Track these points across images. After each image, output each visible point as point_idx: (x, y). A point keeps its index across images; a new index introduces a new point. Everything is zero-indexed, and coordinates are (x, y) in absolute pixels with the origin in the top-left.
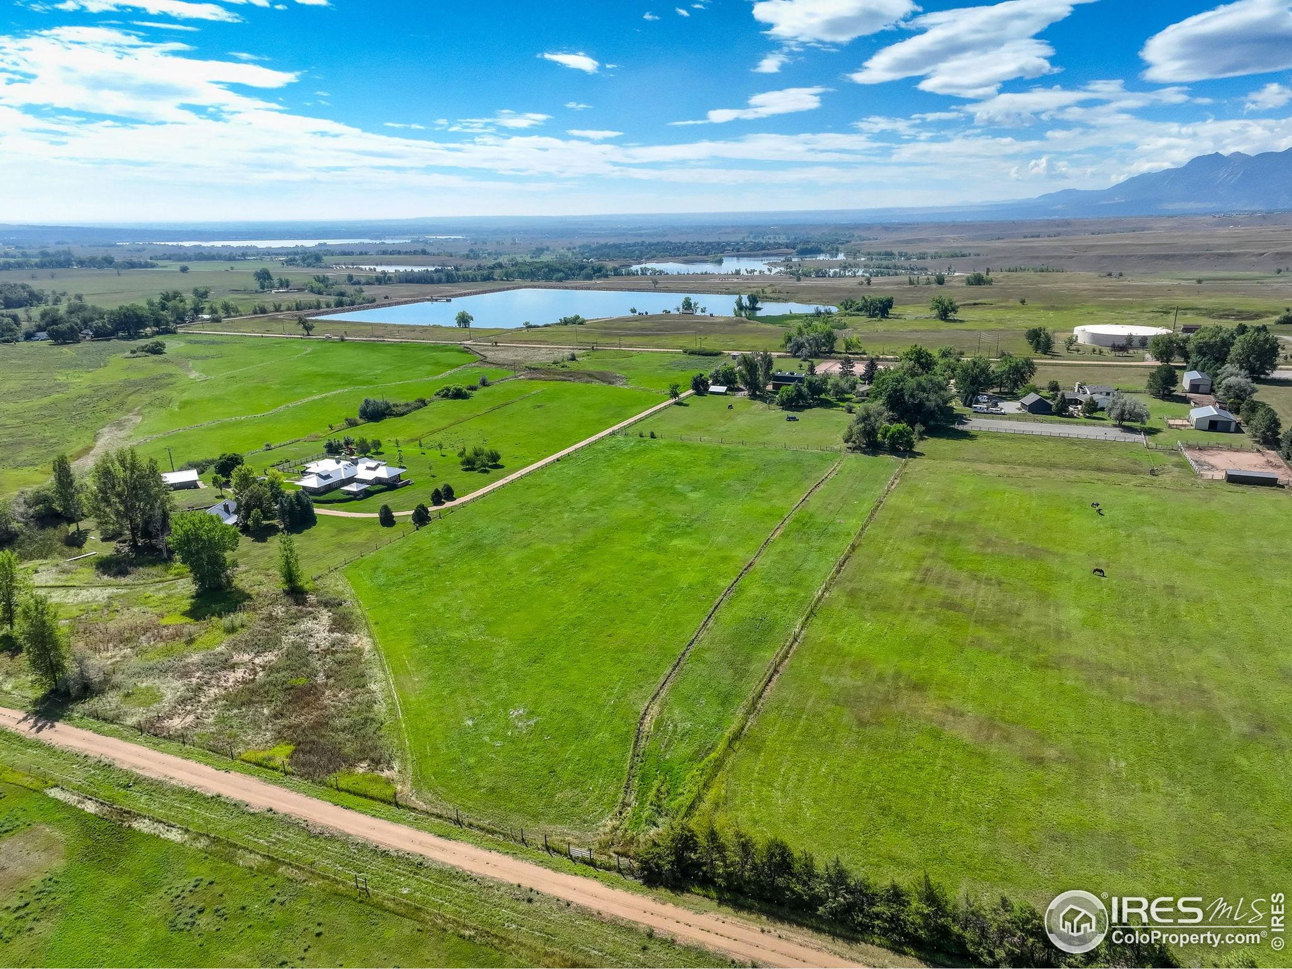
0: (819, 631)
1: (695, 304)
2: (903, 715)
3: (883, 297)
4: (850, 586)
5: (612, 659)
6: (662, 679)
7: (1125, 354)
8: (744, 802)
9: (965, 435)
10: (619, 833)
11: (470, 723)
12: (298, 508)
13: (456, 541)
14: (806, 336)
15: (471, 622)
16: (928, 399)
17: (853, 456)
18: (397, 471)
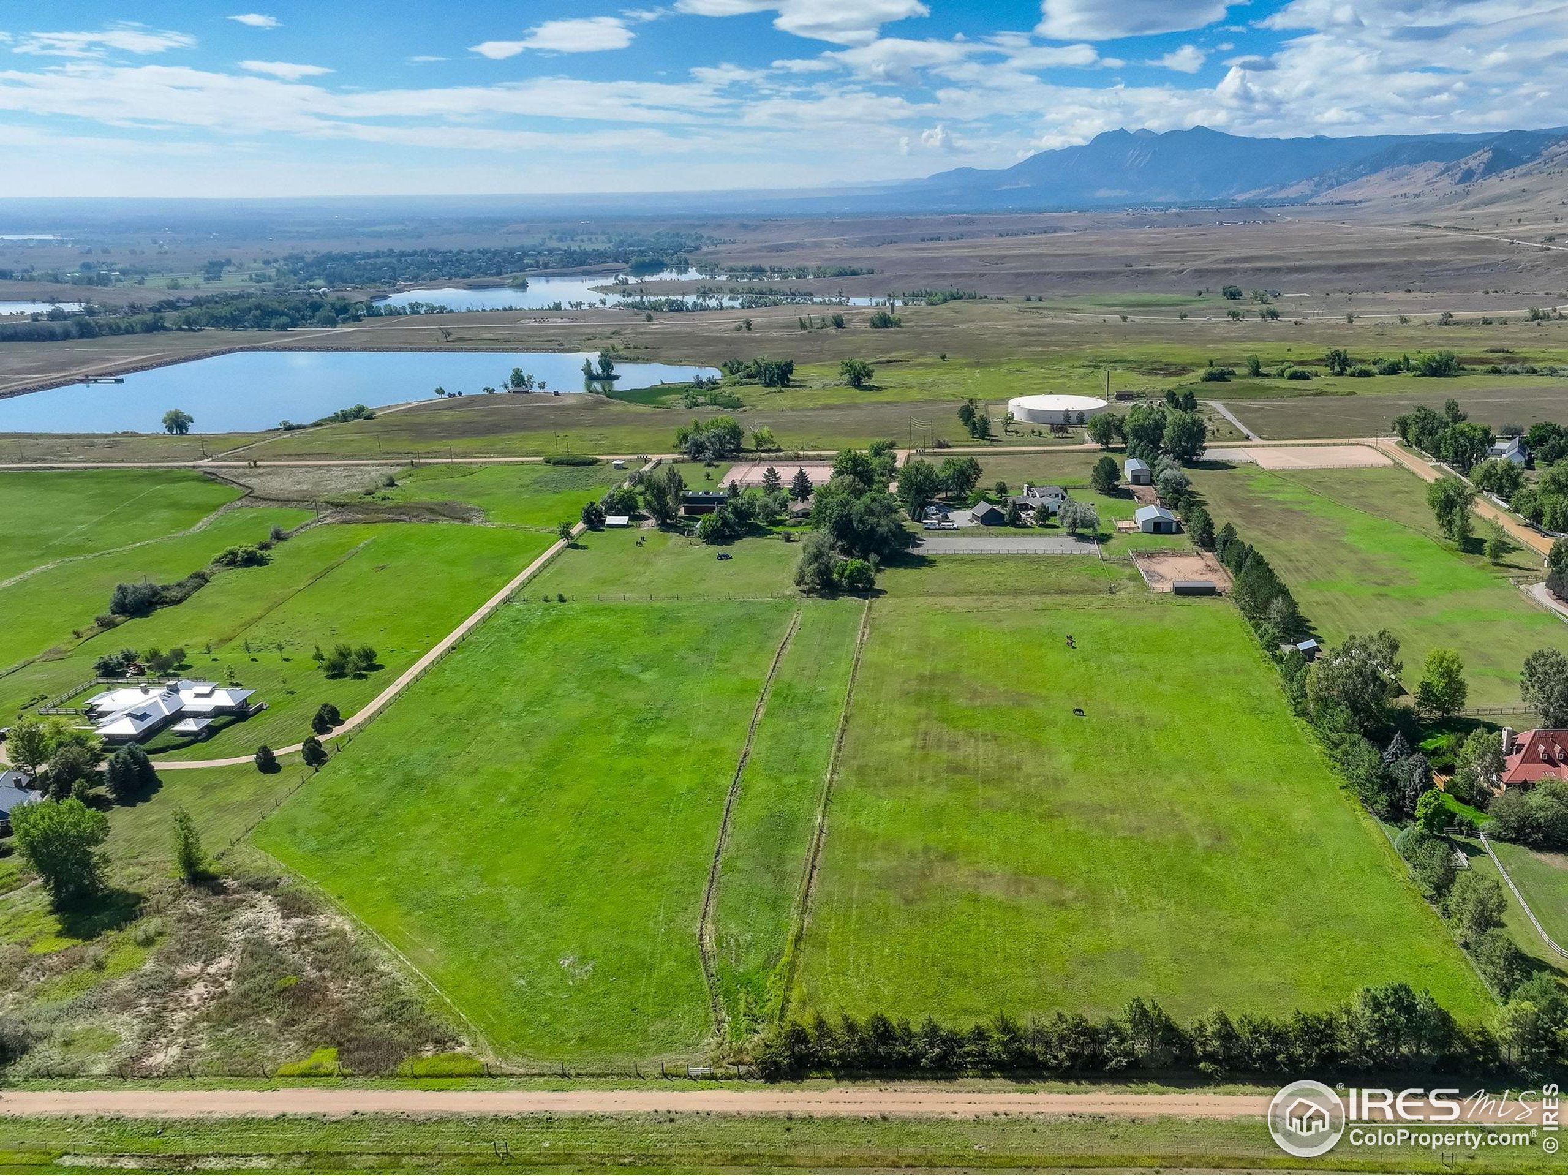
0: (842, 819)
1: (530, 378)
2: (941, 886)
3: (780, 360)
4: (855, 764)
5: (642, 886)
6: (704, 897)
7: (1065, 435)
8: (827, 994)
9: (922, 561)
10: (726, 1047)
11: (523, 982)
12: (136, 768)
13: (379, 779)
14: (705, 433)
15: (459, 875)
16: (879, 524)
17: (809, 602)
18: (242, 694)
